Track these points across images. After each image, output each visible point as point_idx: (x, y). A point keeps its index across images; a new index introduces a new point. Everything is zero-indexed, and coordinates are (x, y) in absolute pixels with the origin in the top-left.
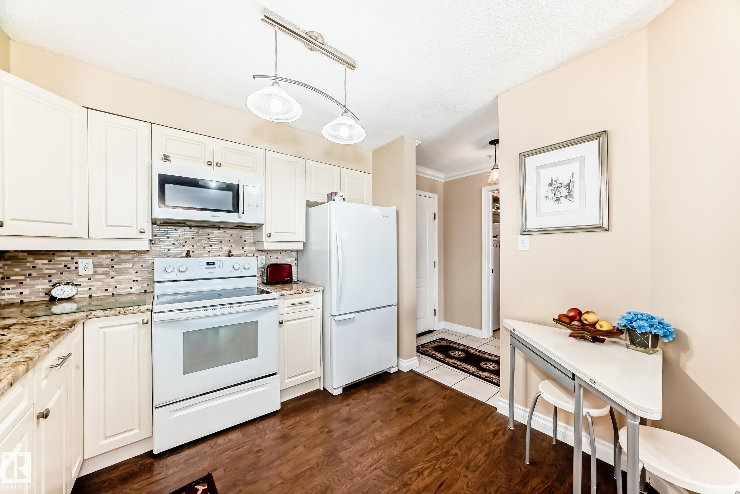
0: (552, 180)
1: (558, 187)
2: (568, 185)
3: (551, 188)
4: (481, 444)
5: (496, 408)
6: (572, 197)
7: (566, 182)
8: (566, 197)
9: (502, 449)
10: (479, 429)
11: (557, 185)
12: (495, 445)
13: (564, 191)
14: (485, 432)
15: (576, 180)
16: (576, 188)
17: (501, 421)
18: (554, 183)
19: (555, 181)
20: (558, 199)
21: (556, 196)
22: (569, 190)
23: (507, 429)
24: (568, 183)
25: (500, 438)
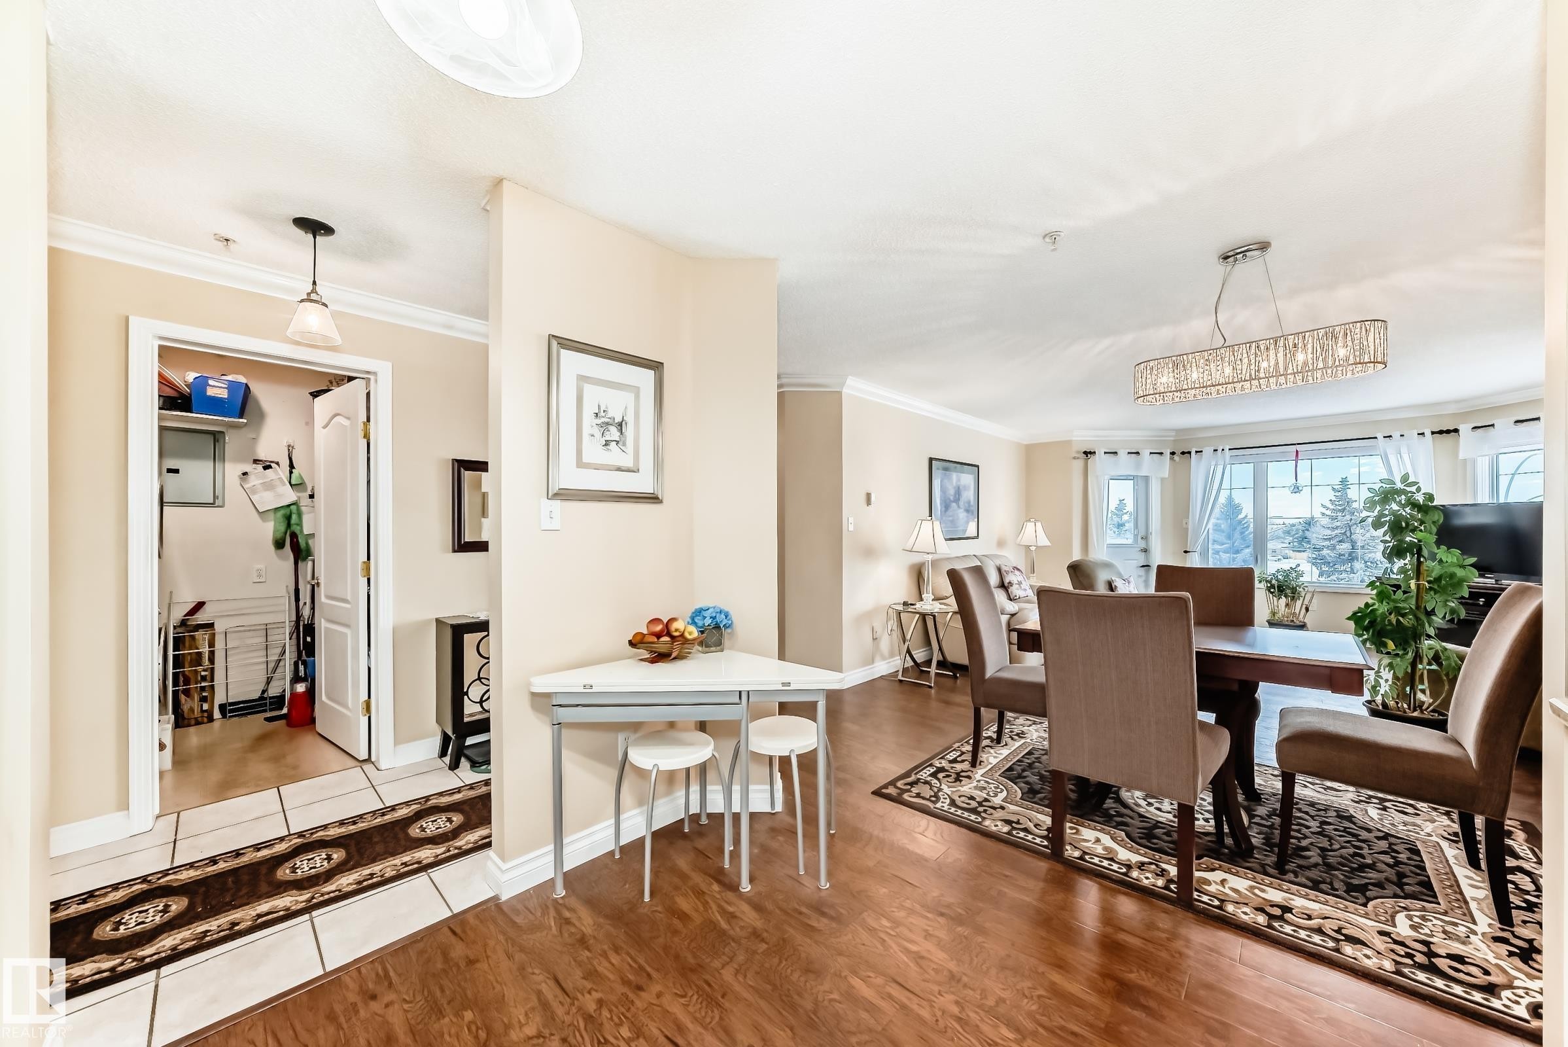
0: (599, 408)
1: (607, 424)
2: (620, 425)
3: (599, 421)
4: (586, 951)
5: (496, 898)
6: (624, 444)
7: (619, 419)
8: (617, 442)
9: (609, 922)
10: (540, 944)
11: (606, 420)
12: (595, 930)
13: (614, 433)
14: (554, 936)
15: (630, 419)
16: (629, 431)
17: (533, 903)
18: (602, 414)
19: (604, 411)
20: (607, 443)
21: (604, 439)
22: (622, 433)
23: (561, 901)
24: (620, 421)
25: (580, 918)
